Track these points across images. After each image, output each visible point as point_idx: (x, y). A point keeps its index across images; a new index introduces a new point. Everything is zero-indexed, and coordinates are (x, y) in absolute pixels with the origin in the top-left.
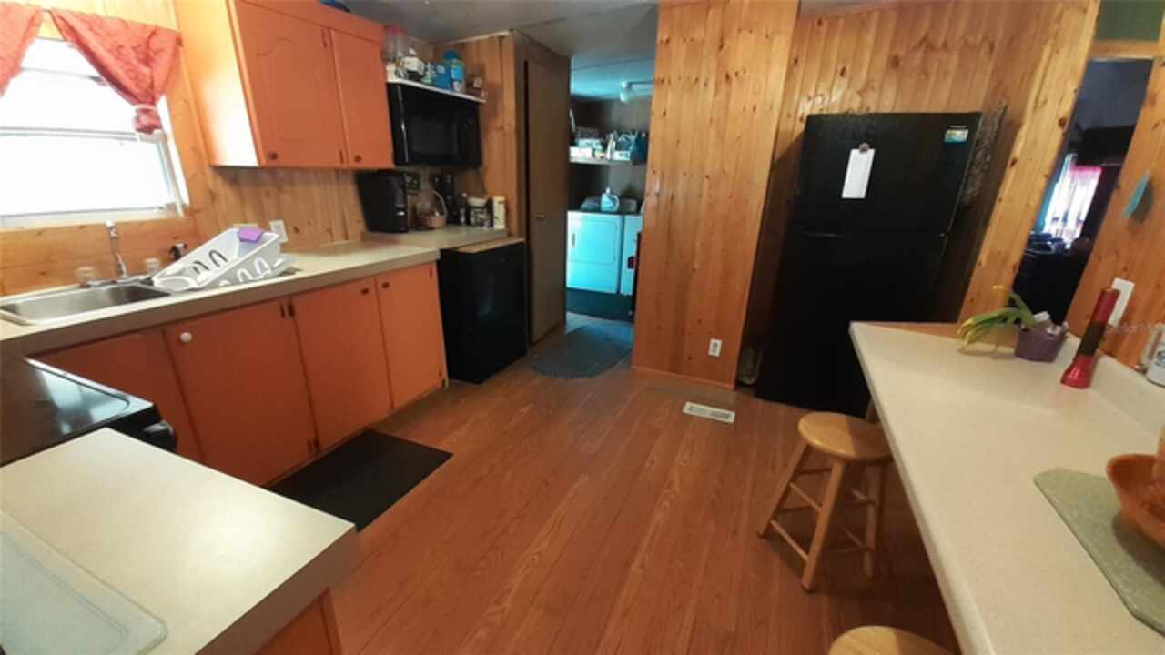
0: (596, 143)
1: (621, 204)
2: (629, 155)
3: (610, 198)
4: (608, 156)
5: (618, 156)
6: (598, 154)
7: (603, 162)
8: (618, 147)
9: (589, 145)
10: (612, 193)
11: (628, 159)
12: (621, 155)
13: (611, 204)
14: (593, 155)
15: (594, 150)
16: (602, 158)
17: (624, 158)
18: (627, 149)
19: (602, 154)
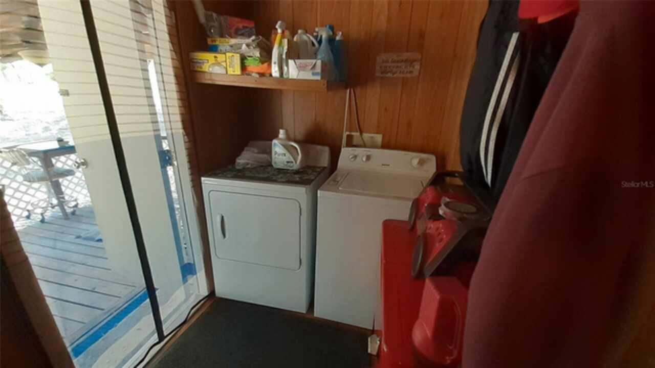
0: (246, 44)
1: (305, 154)
2: (318, 69)
3: (285, 146)
4: (275, 71)
5: (293, 70)
6: (254, 66)
7: (265, 84)
8: (294, 52)
9: (235, 48)
10: (289, 138)
11: (318, 78)
12: (300, 68)
13: (287, 157)
14: (243, 68)
15: (243, 59)
16: (262, 75)
17: (307, 75)
18: (314, 56)
19: (263, 68)
